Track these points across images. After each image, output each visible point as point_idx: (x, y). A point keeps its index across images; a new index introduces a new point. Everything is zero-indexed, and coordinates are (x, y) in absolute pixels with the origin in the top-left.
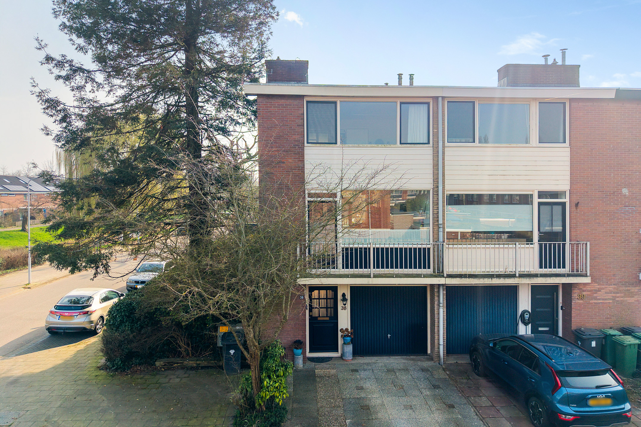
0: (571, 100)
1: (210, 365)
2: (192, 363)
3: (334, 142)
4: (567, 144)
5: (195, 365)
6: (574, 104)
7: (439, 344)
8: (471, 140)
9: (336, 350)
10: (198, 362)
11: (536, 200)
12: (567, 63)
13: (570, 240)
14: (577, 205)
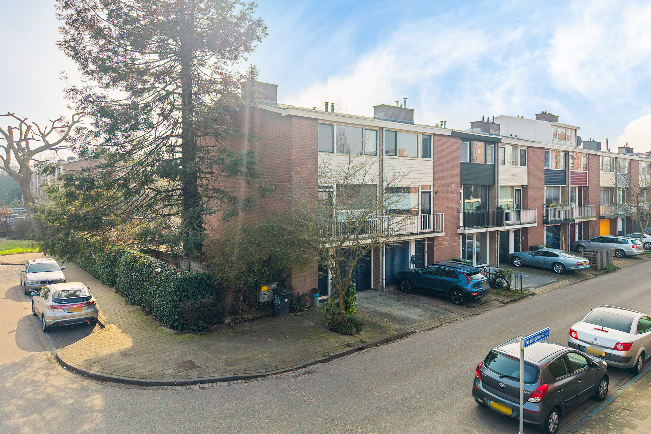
0: (434, 134)
1: (262, 315)
2: (250, 317)
3: (332, 151)
4: (432, 159)
5: (252, 318)
6: (435, 137)
7: (383, 280)
8: (394, 154)
9: (327, 294)
10: (254, 315)
11: (421, 190)
12: (407, 107)
13: (433, 213)
14: (436, 193)
